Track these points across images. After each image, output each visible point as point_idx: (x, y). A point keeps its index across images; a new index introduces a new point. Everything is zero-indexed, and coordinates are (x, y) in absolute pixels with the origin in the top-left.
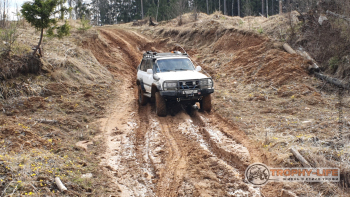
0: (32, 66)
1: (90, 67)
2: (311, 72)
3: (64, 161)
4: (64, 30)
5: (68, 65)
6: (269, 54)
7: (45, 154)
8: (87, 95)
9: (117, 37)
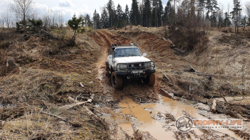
0: (72, 43)
1: (92, 44)
2: (172, 48)
3: (83, 77)
4: (83, 31)
5: (84, 43)
6: (157, 41)
7: (77, 74)
8: (92, 54)
9: (102, 33)
